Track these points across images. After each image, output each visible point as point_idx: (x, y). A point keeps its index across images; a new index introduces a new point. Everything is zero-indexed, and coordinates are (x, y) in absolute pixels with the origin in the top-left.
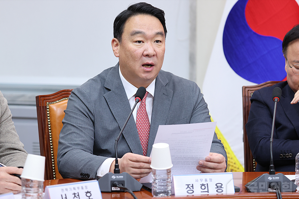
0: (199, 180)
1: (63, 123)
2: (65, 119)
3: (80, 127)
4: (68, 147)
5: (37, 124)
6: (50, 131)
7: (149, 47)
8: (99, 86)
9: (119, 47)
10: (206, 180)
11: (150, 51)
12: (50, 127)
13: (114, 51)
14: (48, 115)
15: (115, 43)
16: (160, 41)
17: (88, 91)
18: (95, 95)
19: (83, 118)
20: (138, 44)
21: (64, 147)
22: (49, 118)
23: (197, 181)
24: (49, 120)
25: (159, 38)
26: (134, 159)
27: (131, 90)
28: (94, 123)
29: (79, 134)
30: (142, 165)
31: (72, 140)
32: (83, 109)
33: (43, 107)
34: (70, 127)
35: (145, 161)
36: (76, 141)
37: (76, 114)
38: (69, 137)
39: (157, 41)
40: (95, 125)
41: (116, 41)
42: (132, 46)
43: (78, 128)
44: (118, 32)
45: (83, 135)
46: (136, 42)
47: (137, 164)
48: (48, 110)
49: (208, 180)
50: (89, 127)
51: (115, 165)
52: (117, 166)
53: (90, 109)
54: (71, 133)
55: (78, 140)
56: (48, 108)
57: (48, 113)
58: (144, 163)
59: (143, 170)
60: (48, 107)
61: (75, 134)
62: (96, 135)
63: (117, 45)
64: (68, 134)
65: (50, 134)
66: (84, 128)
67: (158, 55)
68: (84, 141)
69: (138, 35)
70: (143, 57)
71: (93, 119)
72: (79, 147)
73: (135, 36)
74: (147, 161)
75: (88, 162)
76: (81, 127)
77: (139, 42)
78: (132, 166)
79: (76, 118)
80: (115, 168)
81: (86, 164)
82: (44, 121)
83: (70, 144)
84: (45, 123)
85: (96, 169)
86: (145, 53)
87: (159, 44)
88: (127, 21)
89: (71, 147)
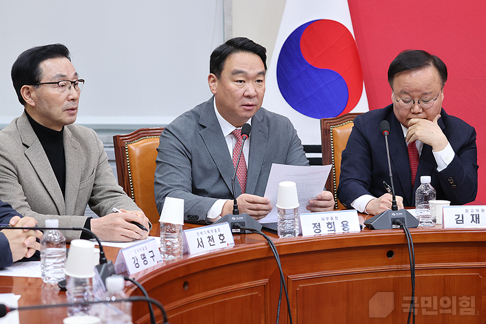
0: (325, 219)
1: (157, 162)
2: (160, 158)
3: (178, 166)
4: (169, 188)
5: (116, 167)
6: (129, 172)
7: (250, 88)
8: (194, 123)
9: (216, 83)
10: (332, 219)
11: (252, 92)
12: (129, 168)
13: (210, 87)
14: (127, 156)
15: (212, 79)
16: (262, 81)
17: (183, 128)
18: (190, 133)
19: (181, 157)
20: (239, 84)
21: (164, 188)
22: (128, 158)
23: (323, 219)
24: (128, 161)
25: (260, 78)
26: (251, 200)
27: (227, 128)
28: (191, 161)
29: (178, 174)
30: (260, 207)
31: (172, 181)
32: (180, 147)
33: (122, 147)
34: (168, 167)
35: (262, 202)
36: (176, 182)
37: (174, 153)
38: (168, 177)
39: (259, 81)
40: (193, 164)
41: (213, 77)
42: (233, 85)
43: (176, 168)
44: (218, 69)
45: (182, 175)
46: (237, 81)
47: (254, 206)
48: (127, 150)
49: (334, 218)
50: (188, 167)
51: (234, 206)
52: (235, 207)
53: (187, 148)
54: (170, 174)
55: (179, 181)
56: (127, 149)
57: (127, 153)
58: (261, 205)
59: (260, 212)
60: (126, 147)
61: (174, 174)
62: (194, 174)
63: (214, 81)
64: (166, 175)
65: (130, 175)
66: (183, 168)
67: (259, 96)
68: (184, 182)
69: (240, 74)
70: (243, 97)
71: (190, 157)
72: (180, 188)
73: (237, 75)
74: (264, 202)
75: (196, 204)
76: (180, 167)
77: (241, 81)
78: (249, 207)
79: (173, 157)
80: (234, 209)
81: (194, 205)
82: (124, 162)
83: (170, 185)
84: (124, 165)
85: (206, 210)
86: (246, 94)
87: (260, 83)
88: (228, 58)
89: (173, 188)
